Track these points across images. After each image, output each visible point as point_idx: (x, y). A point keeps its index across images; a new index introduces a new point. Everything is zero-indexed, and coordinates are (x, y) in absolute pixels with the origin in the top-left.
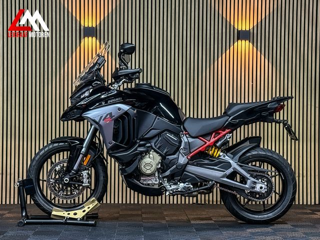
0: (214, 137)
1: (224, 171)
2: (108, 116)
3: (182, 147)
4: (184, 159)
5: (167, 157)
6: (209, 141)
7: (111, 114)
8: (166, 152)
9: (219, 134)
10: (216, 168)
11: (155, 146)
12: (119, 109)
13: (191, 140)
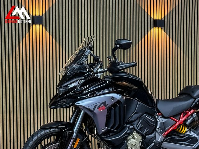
0: (183, 117)
1: (192, 146)
2: (103, 105)
3: (158, 127)
4: (160, 137)
5: (147, 136)
6: (179, 120)
7: (105, 103)
8: (146, 132)
9: (187, 113)
10: (185, 143)
11: (137, 128)
12: (113, 98)
13: (164, 120)
